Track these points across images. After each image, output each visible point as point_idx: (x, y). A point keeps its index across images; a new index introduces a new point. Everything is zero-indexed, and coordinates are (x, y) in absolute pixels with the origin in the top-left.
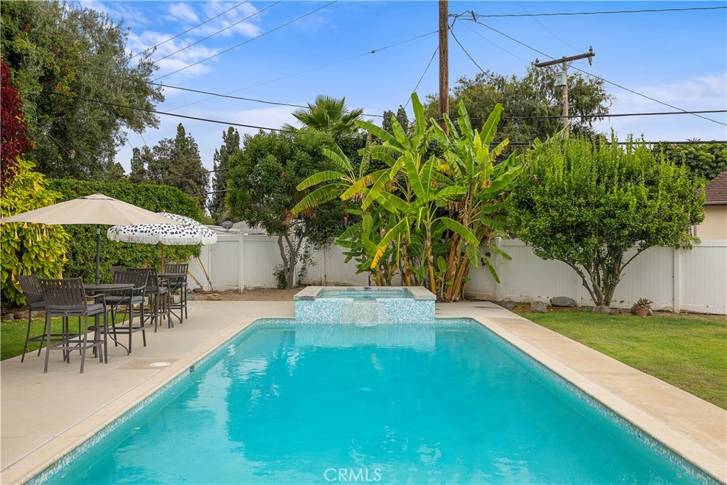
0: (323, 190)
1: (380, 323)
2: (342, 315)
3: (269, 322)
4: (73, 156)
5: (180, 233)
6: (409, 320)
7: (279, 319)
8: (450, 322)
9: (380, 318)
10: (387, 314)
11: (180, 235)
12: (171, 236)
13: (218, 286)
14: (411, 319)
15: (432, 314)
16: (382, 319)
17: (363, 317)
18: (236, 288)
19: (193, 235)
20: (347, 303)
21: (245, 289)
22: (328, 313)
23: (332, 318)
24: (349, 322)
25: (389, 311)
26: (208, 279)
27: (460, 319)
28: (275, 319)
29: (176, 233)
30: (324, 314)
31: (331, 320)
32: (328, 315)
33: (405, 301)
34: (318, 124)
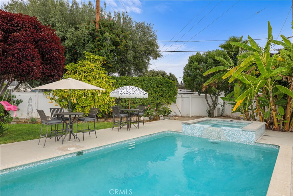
0: (218, 75)
1: (222, 140)
2: (203, 133)
3: (172, 132)
4: (127, 69)
5: (128, 93)
6: (238, 141)
7: (176, 132)
8: (265, 146)
9: (222, 138)
10: (226, 136)
11: (128, 94)
12: (124, 95)
13: (184, 114)
14: (239, 141)
15: (253, 139)
16: (223, 138)
17: (213, 136)
18: (189, 116)
19: (133, 94)
20: (205, 128)
21: (192, 116)
23: (198, 134)
24: (206, 137)
26: (180, 112)
27: (272, 145)
28: (174, 132)
29: (126, 93)
30: (195, 132)
31: (198, 135)
32: (196, 133)
34: (228, 48)
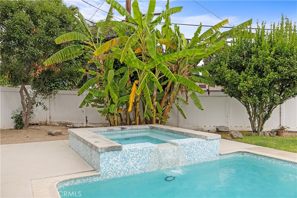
2: (148, 162)
14: (203, 158)
15: (217, 151)
20: (153, 149)
22: (135, 162)
24: (155, 169)
25: (188, 153)
31: (138, 169)
32: (135, 165)
33: (199, 142)
